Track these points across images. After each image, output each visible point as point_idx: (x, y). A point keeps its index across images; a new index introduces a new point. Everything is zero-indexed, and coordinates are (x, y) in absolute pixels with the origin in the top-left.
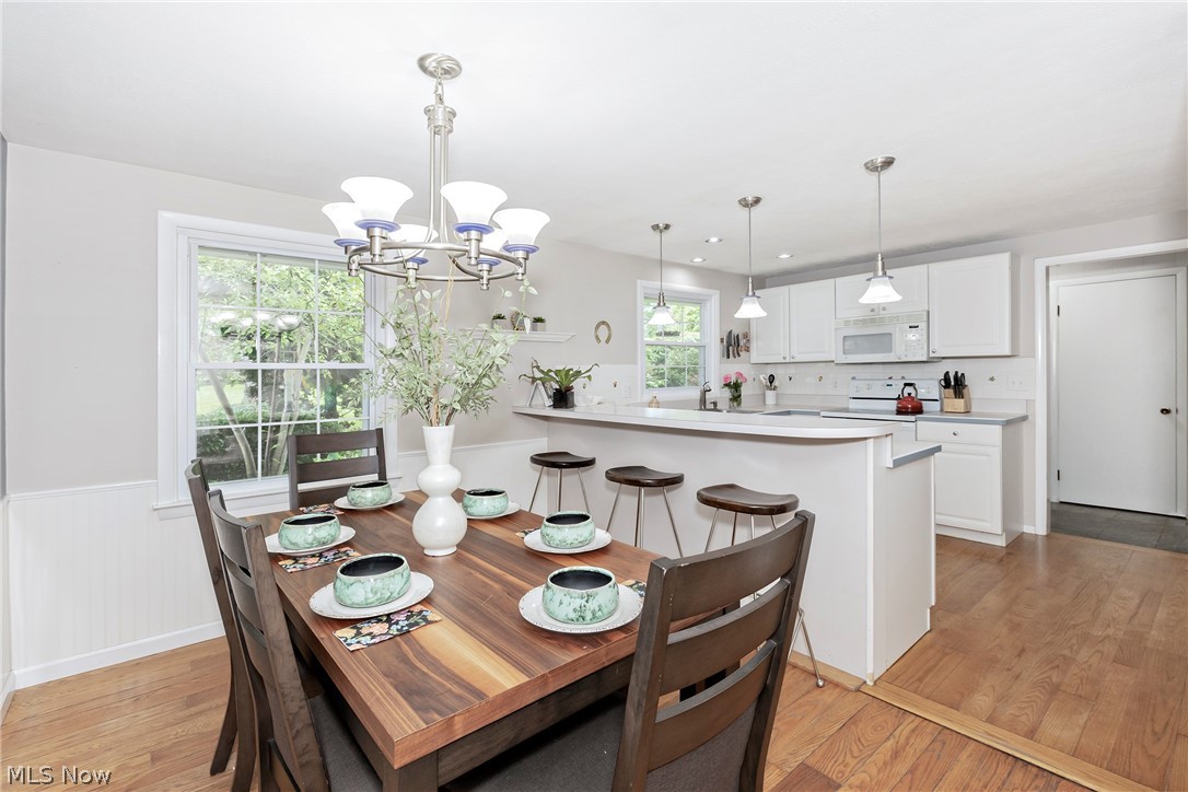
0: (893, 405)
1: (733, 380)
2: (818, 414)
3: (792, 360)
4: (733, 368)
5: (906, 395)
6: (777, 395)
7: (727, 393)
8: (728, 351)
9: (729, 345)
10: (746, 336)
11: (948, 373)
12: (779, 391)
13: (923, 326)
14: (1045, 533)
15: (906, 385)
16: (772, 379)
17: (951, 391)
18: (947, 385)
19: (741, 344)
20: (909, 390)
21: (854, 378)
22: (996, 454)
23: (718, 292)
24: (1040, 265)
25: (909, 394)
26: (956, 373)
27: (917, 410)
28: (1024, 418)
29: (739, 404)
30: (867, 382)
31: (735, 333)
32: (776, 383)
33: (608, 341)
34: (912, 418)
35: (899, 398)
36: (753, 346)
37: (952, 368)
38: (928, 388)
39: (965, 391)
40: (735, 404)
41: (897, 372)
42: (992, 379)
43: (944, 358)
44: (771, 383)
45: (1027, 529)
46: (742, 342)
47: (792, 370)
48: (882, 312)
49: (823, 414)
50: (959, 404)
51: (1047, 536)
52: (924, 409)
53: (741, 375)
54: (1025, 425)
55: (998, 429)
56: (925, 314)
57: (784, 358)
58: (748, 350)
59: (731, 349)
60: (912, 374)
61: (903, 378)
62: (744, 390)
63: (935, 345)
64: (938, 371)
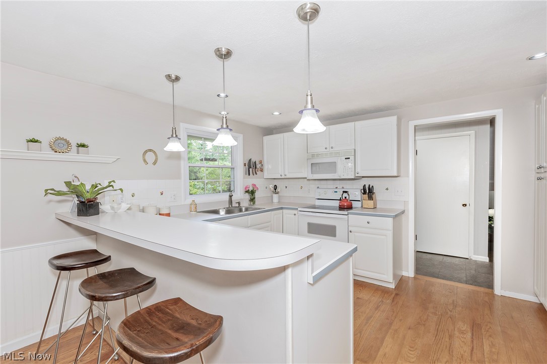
0: (337, 204)
1: (251, 189)
2: (297, 209)
3: (285, 177)
4: (251, 181)
5: (344, 198)
6: (279, 196)
7: (248, 196)
8: (249, 171)
9: (250, 167)
10: (261, 162)
11: (365, 185)
12: (280, 194)
13: (352, 158)
14: (413, 276)
15: (344, 192)
16: (275, 187)
17: (366, 196)
18: (365, 193)
19: (258, 167)
20: (345, 195)
21: (318, 187)
22: (390, 234)
23: (242, 135)
24: (412, 124)
25: (346, 197)
26: (369, 185)
27: (350, 207)
28: (403, 212)
29: (254, 203)
30: (325, 190)
31: (253, 160)
32: (278, 190)
33: (155, 163)
34: (346, 212)
35: (340, 200)
36: (265, 168)
37: (367, 182)
38: (355, 193)
39: (373, 196)
40: (252, 203)
41: (340, 185)
42: (387, 189)
43: (363, 177)
44: (275, 190)
45: (405, 274)
46: (258, 166)
47: (286, 183)
48: (331, 150)
49: (299, 209)
50: (370, 203)
51: (414, 278)
52: (353, 206)
53: (255, 185)
54: (403, 216)
55: (391, 220)
56: (353, 150)
57: (281, 176)
58: (262, 170)
59: (251, 170)
60: (347, 186)
61: (343, 188)
62: (257, 195)
63: (358, 169)
64: (360, 185)
